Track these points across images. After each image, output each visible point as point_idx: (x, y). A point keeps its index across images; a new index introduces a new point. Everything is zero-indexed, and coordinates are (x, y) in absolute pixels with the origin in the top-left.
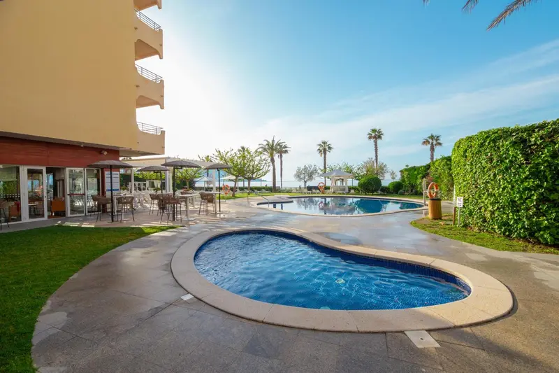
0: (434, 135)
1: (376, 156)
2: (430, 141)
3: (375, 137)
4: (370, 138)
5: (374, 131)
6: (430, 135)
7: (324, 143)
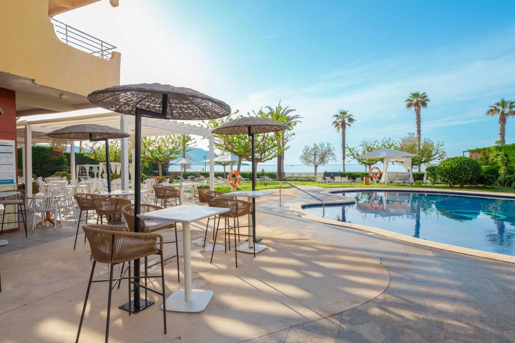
0: (506, 99)
1: (419, 132)
2: (500, 108)
3: (417, 104)
4: (409, 106)
5: (416, 95)
6: (499, 101)
7: (344, 113)
